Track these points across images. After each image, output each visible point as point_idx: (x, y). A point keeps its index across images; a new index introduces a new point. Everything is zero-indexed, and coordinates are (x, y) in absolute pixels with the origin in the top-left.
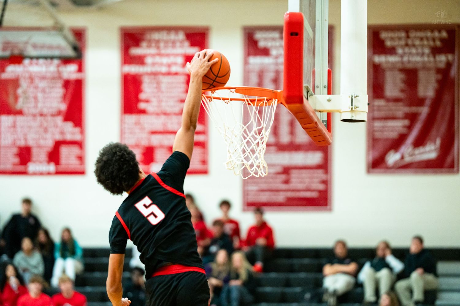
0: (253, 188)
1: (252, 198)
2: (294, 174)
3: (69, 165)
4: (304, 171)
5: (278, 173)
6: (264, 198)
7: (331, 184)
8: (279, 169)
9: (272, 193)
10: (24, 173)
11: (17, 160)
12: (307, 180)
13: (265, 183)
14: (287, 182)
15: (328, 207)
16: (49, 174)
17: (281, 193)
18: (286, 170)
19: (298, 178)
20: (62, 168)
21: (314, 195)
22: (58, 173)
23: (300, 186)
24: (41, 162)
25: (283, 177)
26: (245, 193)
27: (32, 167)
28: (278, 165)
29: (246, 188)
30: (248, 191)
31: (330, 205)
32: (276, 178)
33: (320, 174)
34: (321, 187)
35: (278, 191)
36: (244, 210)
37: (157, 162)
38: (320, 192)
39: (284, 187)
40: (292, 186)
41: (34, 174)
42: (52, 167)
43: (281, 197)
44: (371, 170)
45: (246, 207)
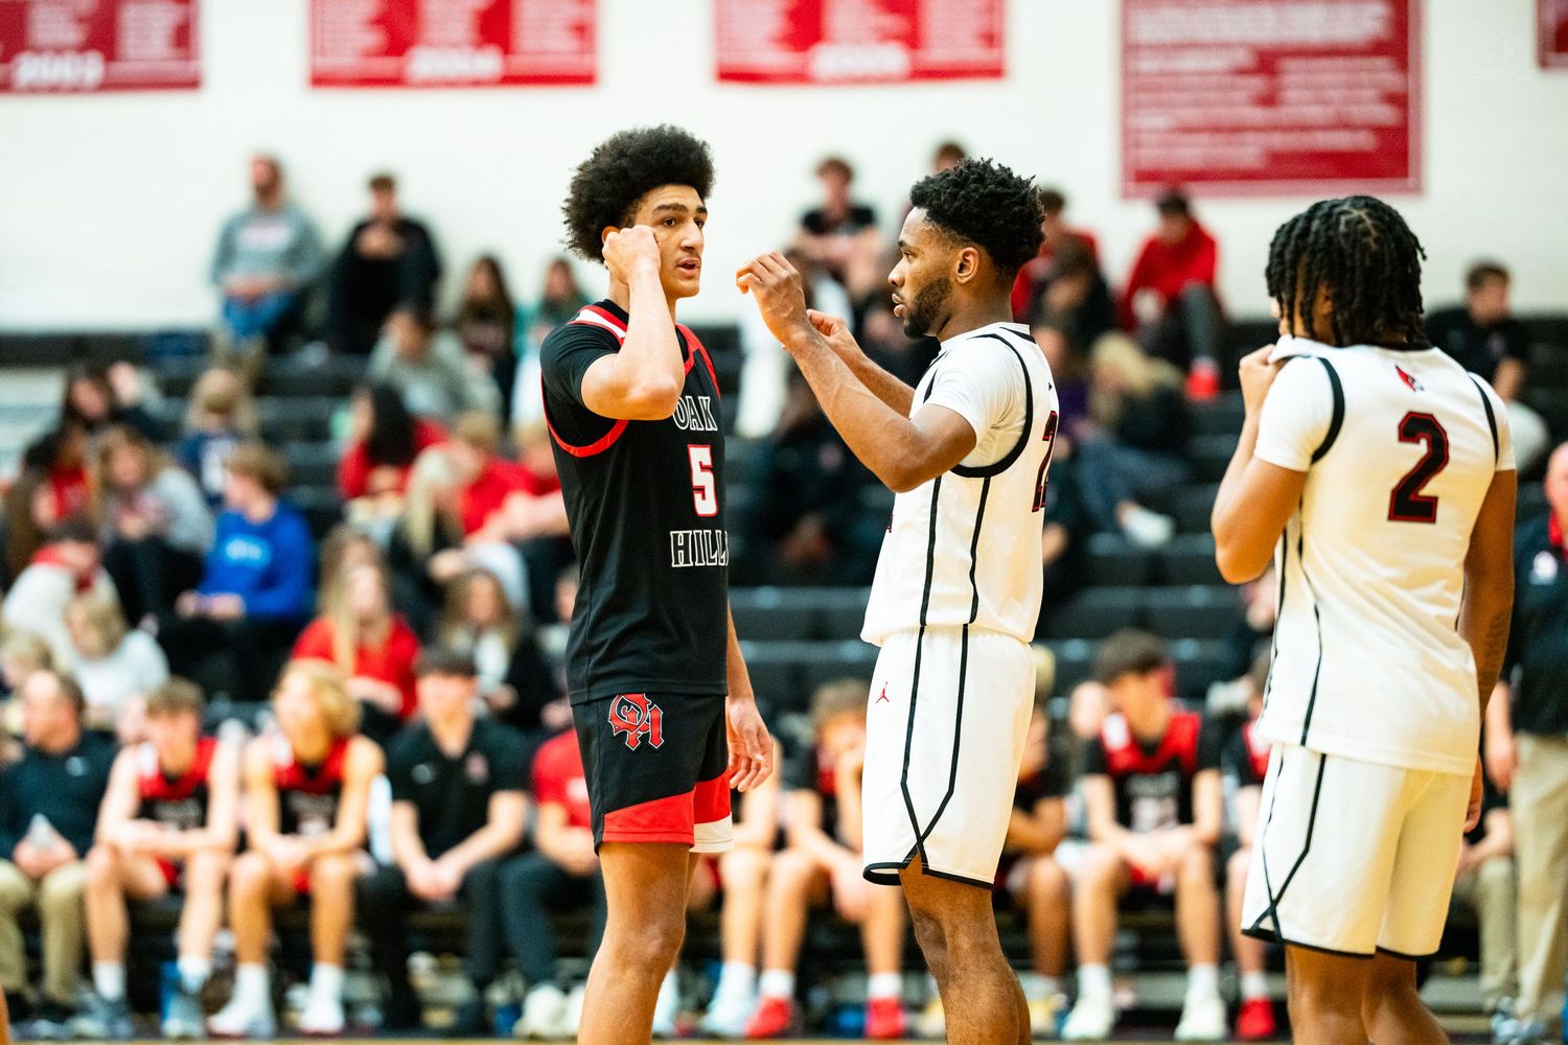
0: (1154, 121)
1: (1152, 156)
2: (1294, 74)
3: (545, 52)
4: (1324, 63)
5: (1241, 72)
6: (1192, 153)
7: (1419, 107)
8: (1242, 58)
9: (1219, 138)
10: (395, 81)
11: (374, 38)
12: (1336, 94)
13: (1197, 104)
14: (1268, 100)
15: (1411, 181)
16: (476, 83)
17: (1250, 137)
18: (1267, 62)
19: (1307, 87)
20: (521, 63)
21: (1364, 141)
22: (510, 80)
23: (1314, 113)
24: (454, 45)
25: (1257, 83)
26: (1130, 139)
27: (422, 62)
28: (1241, 44)
29: (1134, 121)
30: (1139, 131)
31: (1418, 176)
32: (1233, 88)
33: (1382, 72)
34: (1385, 114)
35: (1237, 129)
36: (1126, 195)
37: (833, 41)
38: (1379, 130)
39: (1258, 115)
40: (1284, 114)
41: (429, 84)
42: (489, 62)
43: (1249, 152)
44: (1552, 57)
45: (1132, 186)
